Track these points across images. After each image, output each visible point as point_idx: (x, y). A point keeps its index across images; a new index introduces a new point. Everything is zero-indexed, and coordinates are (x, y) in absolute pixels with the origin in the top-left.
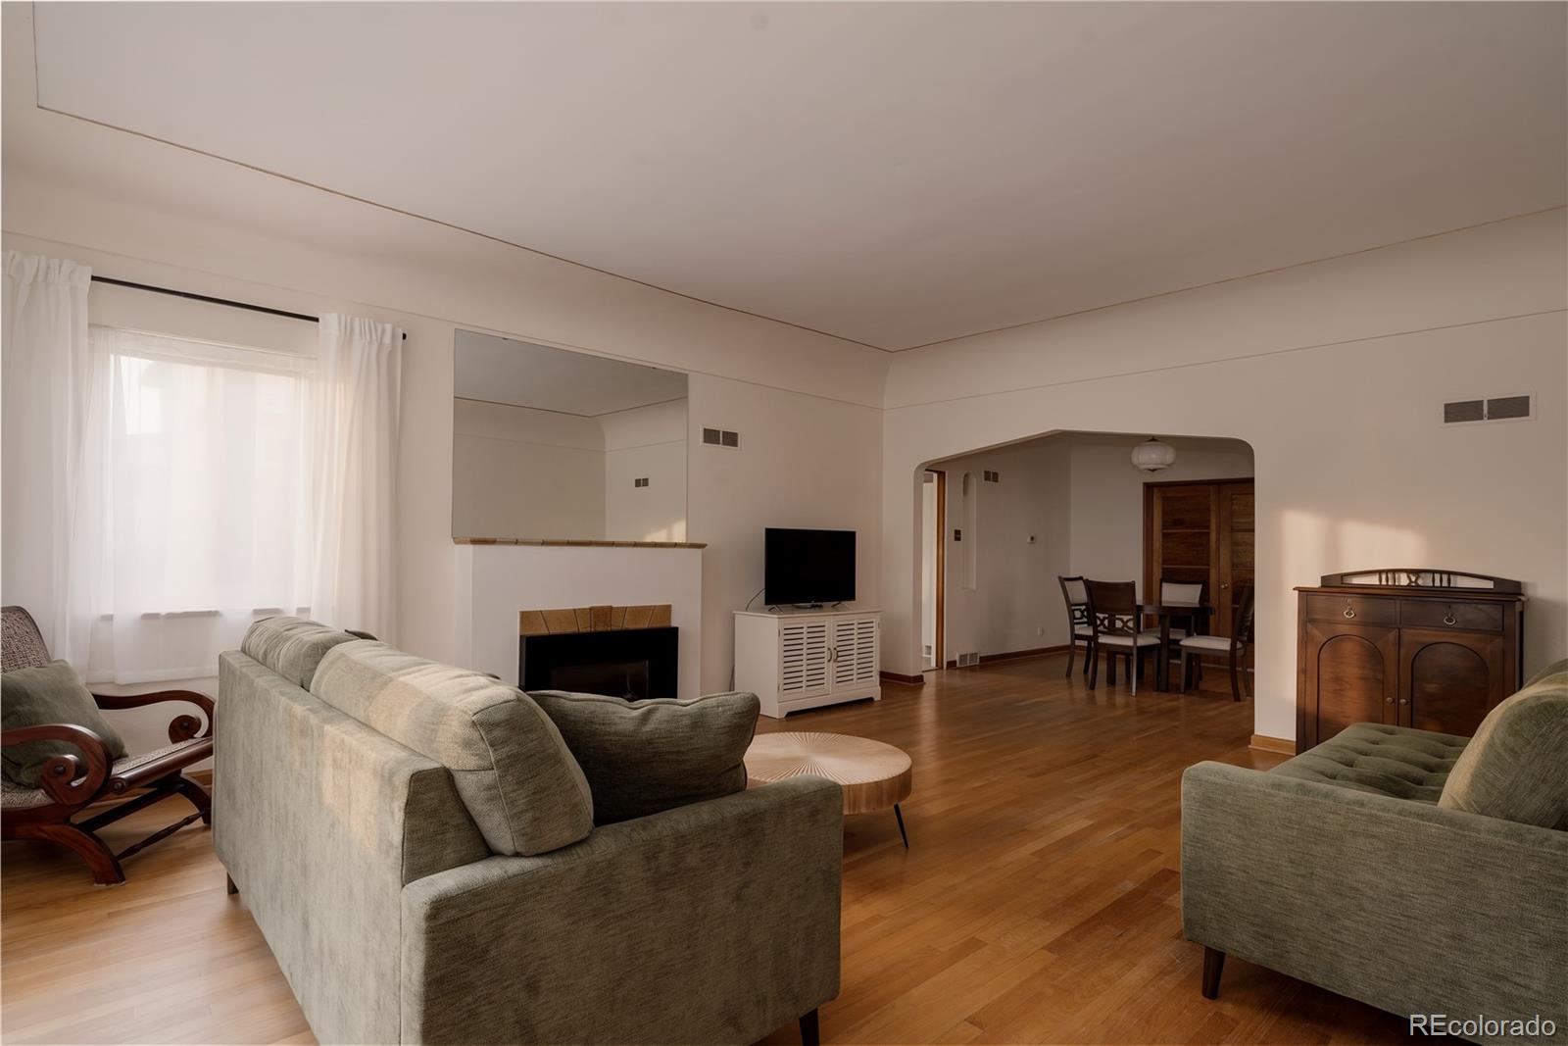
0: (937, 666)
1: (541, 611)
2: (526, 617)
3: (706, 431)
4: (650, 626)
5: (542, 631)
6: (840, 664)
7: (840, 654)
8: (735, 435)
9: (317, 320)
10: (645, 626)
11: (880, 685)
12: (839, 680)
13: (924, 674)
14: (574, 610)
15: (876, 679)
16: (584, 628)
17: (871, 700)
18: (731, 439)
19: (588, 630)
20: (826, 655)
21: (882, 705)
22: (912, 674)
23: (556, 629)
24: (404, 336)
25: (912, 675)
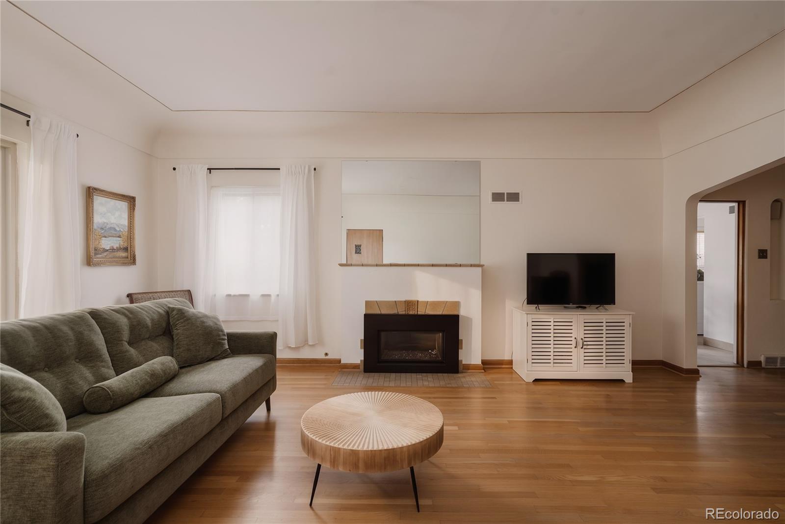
0: (738, 363)
1: (376, 301)
2: (367, 303)
3: (494, 194)
4: (443, 313)
5: (377, 311)
6: (586, 351)
7: (585, 343)
8: (518, 194)
9: (279, 169)
10: (440, 313)
11: (632, 372)
12: (586, 362)
13: (699, 368)
14: (395, 301)
15: (629, 366)
16: (402, 311)
17: (622, 381)
18: (514, 197)
19: (404, 313)
20: (574, 342)
21: (633, 387)
22: (685, 366)
23: (384, 311)
24: (315, 169)
25: (685, 368)
